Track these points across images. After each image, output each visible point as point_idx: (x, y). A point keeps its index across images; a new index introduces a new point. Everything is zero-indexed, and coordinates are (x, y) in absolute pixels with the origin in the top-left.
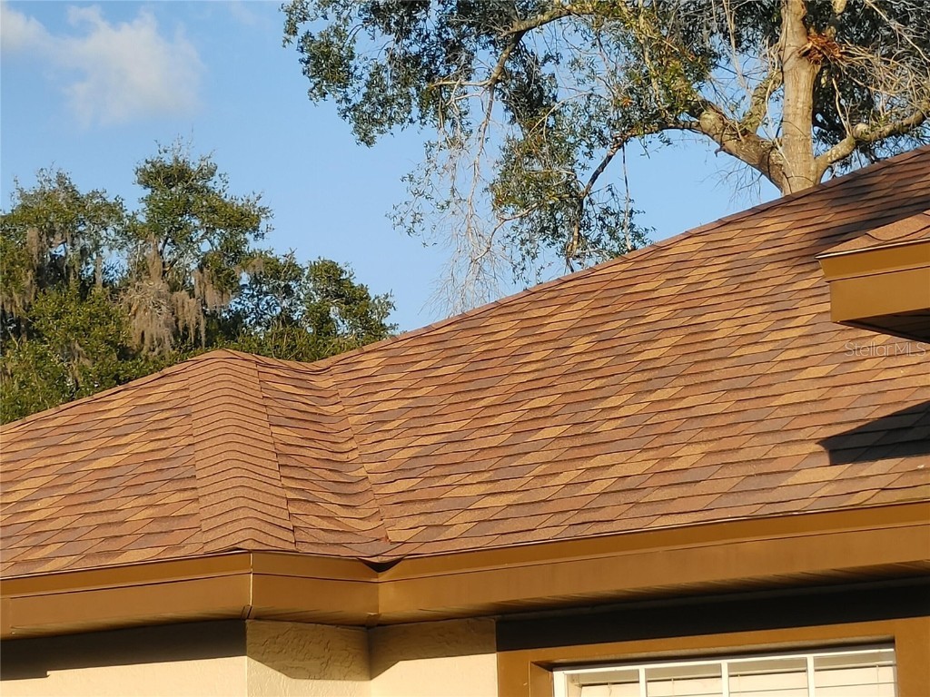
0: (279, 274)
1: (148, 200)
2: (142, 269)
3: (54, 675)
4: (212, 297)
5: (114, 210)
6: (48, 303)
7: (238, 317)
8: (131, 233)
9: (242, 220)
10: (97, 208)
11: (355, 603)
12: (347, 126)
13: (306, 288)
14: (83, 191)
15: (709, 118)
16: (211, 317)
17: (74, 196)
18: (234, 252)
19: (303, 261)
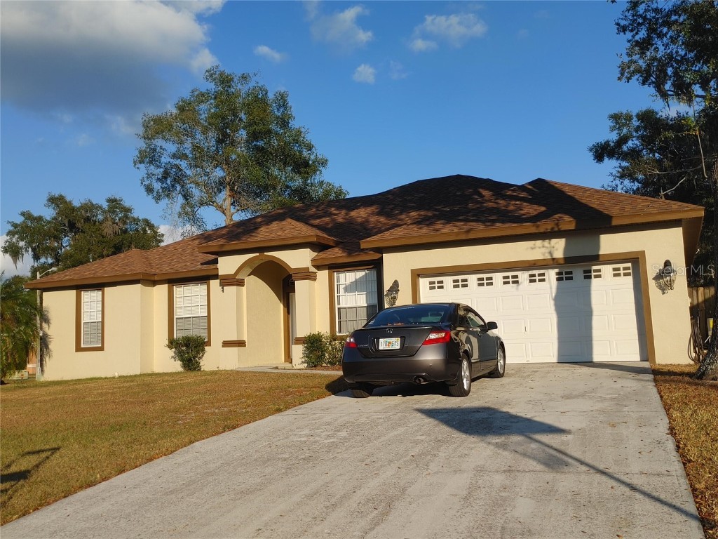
0: (136, 220)
1: (108, 205)
2: (106, 219)
3: (118, 287)
4: (121, 225)
5: (100, 207)
6: (87, 226)
7: (127, 229)
8: (104, 211)
9: (128, 210)
10: (97, 207)
11: (152, 278)
12: (154, 201)
13: (141, 223)
14: (94, 203)
15: (215, 204)
16: (121, 229)
17: (92, 203)
18: (126, 217)
19: (140, 218)
